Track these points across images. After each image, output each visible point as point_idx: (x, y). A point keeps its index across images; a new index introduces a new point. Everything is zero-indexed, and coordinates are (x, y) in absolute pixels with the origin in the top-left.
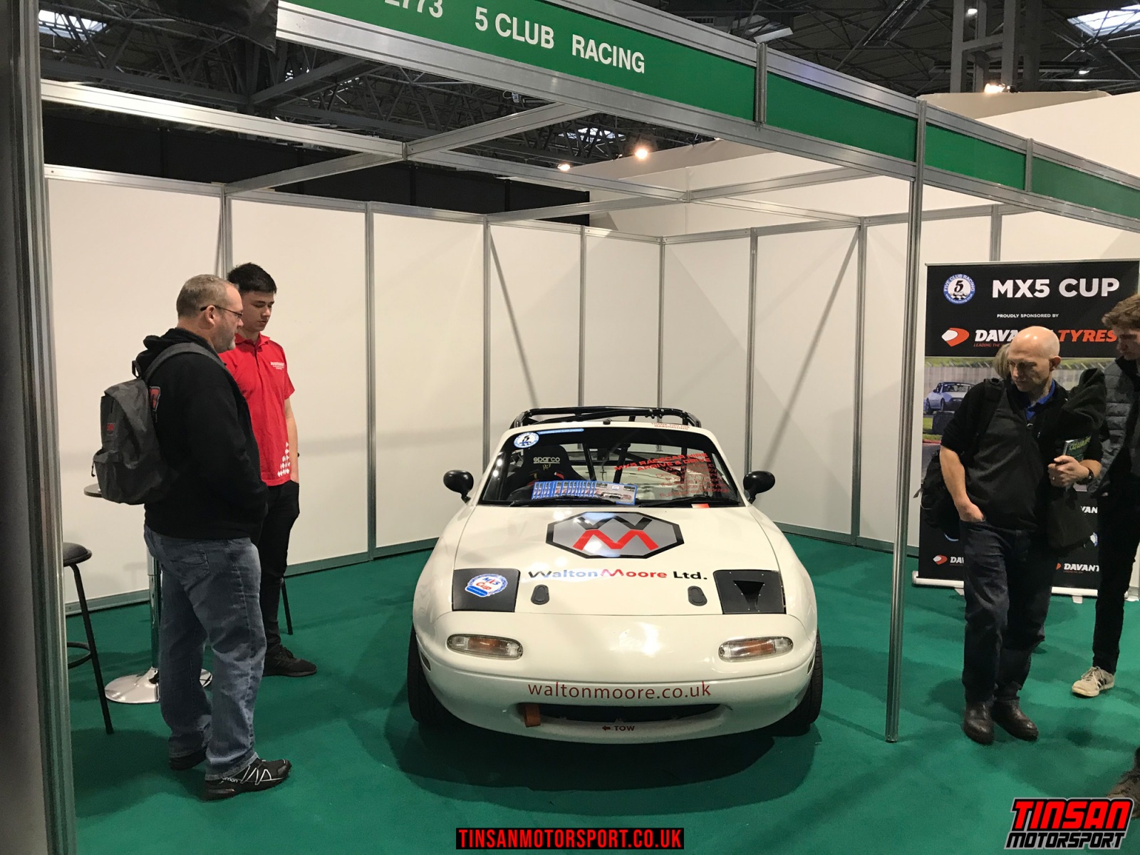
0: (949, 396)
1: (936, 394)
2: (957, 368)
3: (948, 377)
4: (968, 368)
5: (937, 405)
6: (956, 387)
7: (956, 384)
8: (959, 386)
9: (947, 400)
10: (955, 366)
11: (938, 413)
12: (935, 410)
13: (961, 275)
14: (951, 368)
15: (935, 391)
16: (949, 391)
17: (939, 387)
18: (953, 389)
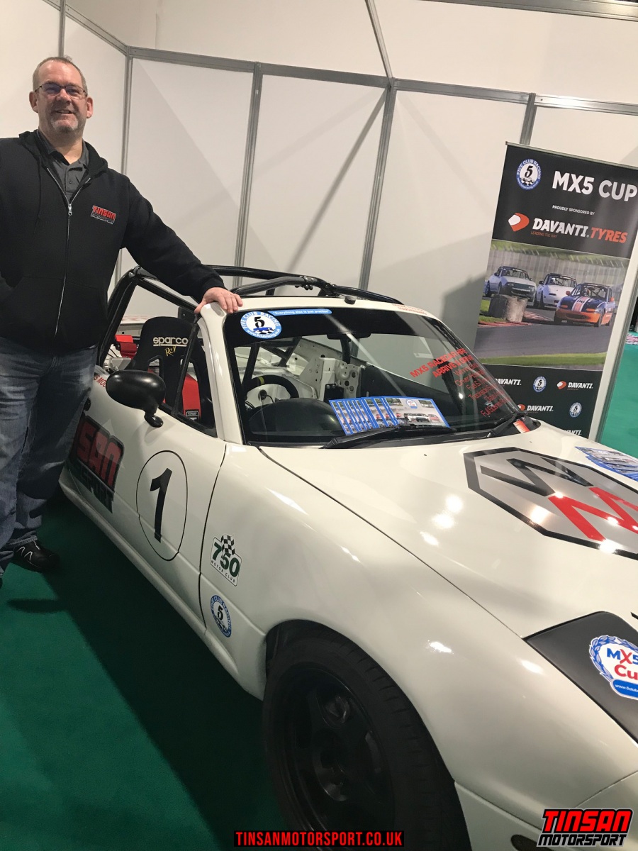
0: (505, 280)
1: (496, 277)
2: (514, 254)
3: (507, 263)
4: (523, 255)
5: (495, 289)
6: (511, 272)
7: (512, 269)
8: (514, 271)
9: (503, 284)
10: (514, 251)
11: (495, 297)
12: (493, 293)
13: (532, 161)
14: (511, 253)
15: (496, 275)
16: (506, 275)
17: (499, 270)
18: (509, 273)
